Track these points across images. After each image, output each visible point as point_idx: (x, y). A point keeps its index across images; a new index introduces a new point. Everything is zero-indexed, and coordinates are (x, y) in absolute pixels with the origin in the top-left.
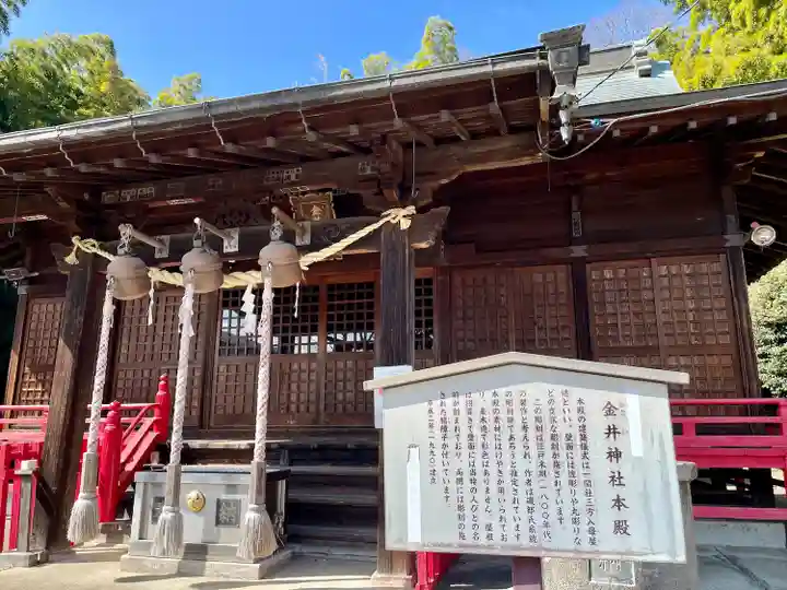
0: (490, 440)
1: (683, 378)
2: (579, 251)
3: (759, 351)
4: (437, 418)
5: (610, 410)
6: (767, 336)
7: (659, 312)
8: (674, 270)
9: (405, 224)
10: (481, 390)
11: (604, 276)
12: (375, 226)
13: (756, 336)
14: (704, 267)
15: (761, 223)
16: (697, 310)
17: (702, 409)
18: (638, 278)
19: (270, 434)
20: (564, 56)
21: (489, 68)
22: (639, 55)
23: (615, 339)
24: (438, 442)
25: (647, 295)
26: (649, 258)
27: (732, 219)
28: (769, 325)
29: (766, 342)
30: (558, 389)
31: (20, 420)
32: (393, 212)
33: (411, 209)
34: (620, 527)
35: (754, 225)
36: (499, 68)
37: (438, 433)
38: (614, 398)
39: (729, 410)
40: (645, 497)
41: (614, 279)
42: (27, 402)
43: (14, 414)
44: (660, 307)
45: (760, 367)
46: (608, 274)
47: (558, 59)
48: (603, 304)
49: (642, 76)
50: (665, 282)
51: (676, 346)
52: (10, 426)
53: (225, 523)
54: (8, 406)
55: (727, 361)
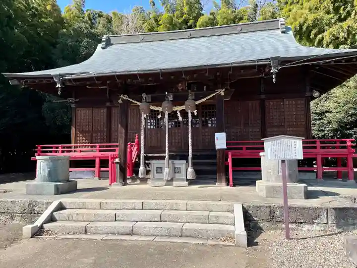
0: (279, 146)
1: (304, 138)
2: (263, 96)
3: (312, 122)
4: (272, 143)
5: (295, 142)
6: (316, 118)
7: (285, 115)
8: (291, 102)
9: (223, 94)
11: (270, 104)
12: (214, 94)
13: (312, 117)
14: (299, 102)
15: (316, 90)
16: (296, 115)
18: (280, 104)
19: (169, 152)
20: (275, 62)
21: (256, 63)
22: (282, 24)
23: (273, 123)
24: (272, 147)
25: (282, 110)
26: (283, 99)
27: (308, 88)
28: (316, 113)
29: (315, 119)
31: (78, 149)
32: (220, 90)
33: (224, 90)
34: (295, 156)
35: (314, 91)
36: (259, 63)
37: (272, 145)
41: (273, 105)
42: (80, 143)
43: (76, 147)
44: (286, 113)
45: (312, 128)
47: (273, 63)
48: (269, 113)
49: (282, 33)
50: (288, 106)
51: (290, 125)
52: (75, 151)
53: (177, 173)
54: (73, 145)
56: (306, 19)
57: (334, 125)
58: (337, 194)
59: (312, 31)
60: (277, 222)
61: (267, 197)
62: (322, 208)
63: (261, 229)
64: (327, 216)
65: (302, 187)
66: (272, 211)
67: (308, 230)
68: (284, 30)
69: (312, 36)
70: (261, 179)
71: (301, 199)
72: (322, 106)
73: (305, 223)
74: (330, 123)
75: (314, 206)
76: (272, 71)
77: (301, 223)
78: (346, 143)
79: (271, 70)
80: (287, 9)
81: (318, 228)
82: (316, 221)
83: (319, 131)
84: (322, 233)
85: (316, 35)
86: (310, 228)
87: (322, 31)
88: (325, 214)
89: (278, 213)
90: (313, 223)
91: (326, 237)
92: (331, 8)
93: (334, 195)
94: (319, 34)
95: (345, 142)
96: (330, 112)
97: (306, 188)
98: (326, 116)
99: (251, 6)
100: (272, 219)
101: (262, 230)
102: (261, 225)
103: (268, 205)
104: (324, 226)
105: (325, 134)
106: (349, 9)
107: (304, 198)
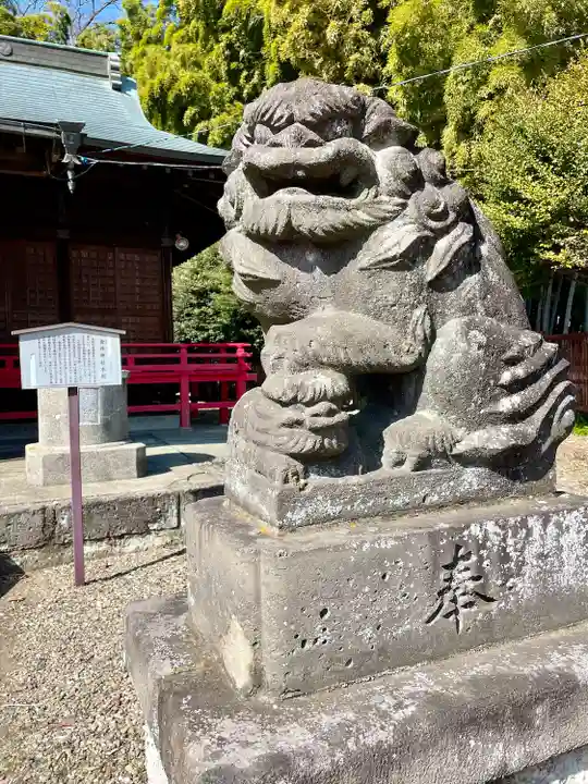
0: (62, 352)
1: (124, 332)
2: (63, 234)
4: (42, 345)
5: (102, 342)
7: (118, 286)
8: (129, 256)
10: (59, 335)
14: (147, 259)
16: (141, 286)
17: (141, 350)
18: (105, 260)
20: (72, 138)
21: (21, 130)
22: (113, 68)
24: (42, 353)
25: (111, 273)
26: (113, 247)
27: (166, 228)
28: (193, 292)
30: (86, 335)
34: (103, 376)
35: (179, 236)
36: (28, 131)
37: (42, 349)
38: (103, 338)
39: (156, 350)
40: (111, 368)
41: (89, 258)
46: (84, 254)
47: (68, 138)
49: (114, 88)
50: (123, 264)
55: (156, 320)
56: (174, 79)
57: (225, 319)
58: (209, 458)
59: (186, 109)
60: (64, 544)
61: (46, 484)
62: (169, 496)
63: (18, 572)
64: (179, 510)
65: (131, 450)
66: (49, 518)
67: (137, 551)
68: (120, 83)
69: (186, 121)
70: (36, 440)
71: (129, 478)
72: (204, 277)
73: (130, 534)
74: (217, 313)
75: (151, 494)
76: (64, 161)
77: (122, 537)
78: (235, 352)
79: (62, 157)
80: (139, 51)
81: (158, 541)
82: (155, 526)
83: (198, 329)
84: (167, 552)
85: (194, 122)
86: (141, 545)
87: (205, 115)
88: (174, 507)
89: (64, 522)
90: (148, 532)
91: (173, 559)
92: (223, 69)
93: (203, 461)
94: (199, 121)
95: (234, 350)
96: (218, 291)
97: (141, 451)
98: (211, 300)
99: (56, 19)
100: (51, 538)
101: (23, 573)
102: (17, 560)
103: (39, 506)
104: (171, 535)
105: (209, 336)
106: (255, 80)
107: (135, 474)
